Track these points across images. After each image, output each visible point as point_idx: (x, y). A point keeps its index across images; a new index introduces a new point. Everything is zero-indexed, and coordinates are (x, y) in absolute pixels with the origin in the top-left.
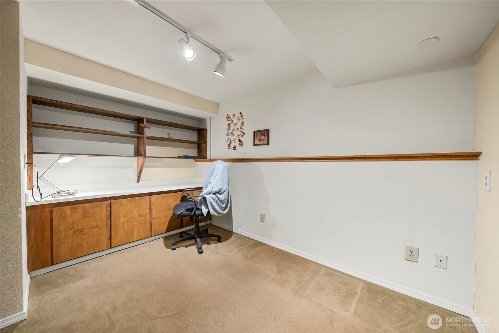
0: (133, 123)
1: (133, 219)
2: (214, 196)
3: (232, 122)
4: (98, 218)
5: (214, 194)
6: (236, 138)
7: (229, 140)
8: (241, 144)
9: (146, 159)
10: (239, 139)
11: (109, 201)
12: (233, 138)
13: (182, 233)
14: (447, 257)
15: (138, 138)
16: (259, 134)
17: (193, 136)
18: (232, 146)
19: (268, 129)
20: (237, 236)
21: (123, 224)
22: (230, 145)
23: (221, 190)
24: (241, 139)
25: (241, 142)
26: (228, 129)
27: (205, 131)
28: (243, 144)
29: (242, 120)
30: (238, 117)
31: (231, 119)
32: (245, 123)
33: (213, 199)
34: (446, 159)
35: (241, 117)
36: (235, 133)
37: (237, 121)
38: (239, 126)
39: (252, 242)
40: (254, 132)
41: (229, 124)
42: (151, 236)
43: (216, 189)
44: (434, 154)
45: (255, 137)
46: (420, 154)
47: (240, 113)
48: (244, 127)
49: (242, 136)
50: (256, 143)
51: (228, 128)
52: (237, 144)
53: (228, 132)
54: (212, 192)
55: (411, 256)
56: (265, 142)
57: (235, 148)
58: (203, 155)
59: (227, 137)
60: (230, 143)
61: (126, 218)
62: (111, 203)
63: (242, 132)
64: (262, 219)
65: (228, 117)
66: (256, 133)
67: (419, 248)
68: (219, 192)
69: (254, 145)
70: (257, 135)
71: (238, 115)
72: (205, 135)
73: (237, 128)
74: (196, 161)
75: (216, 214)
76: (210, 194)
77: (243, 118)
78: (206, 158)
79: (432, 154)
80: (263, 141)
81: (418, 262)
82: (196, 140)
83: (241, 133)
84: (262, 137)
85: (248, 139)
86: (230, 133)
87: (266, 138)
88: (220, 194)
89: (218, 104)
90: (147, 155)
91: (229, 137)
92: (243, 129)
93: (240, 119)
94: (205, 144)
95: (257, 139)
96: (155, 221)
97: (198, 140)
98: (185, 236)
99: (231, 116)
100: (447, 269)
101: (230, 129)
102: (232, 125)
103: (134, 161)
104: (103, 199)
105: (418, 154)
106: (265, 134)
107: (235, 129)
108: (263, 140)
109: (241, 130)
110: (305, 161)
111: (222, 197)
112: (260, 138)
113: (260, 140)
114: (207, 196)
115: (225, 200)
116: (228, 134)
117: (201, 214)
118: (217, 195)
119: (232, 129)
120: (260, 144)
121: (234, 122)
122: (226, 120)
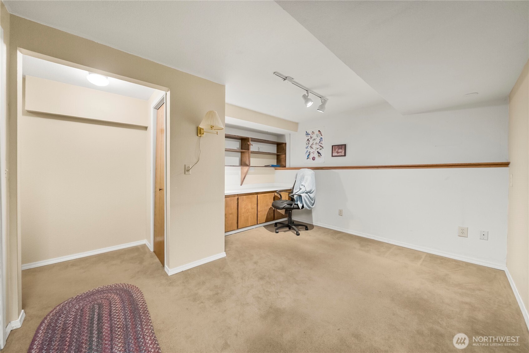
0: (238, 142)
1: (249, 211)
2: (307, 195)
3: (311, 138)
4: (232, 207)
5: (306, 193)
6: (315, 151)
7: (308, 152)
8: (320, 155)
9: (251, 168)
10: (318, 152)
11: (237, 197)
12: (312, 151)
13: (276, 224)
14: (488, 232)
15: (242, 152)
16: (337, 148)
17: (273, 149)
18: (311, 156)
19: (346, 145)
20: (318, 227)
21: (244, 213)
22: (309, 157)
23: (311, 190)
24: (320, 151)
25: (320, 154)
26: (307, 144)
27: (284, 145)
28: (321, 155)
29: (321, 136)
30: (317, 134)
31: (310, 136)
32: (323, 139)
33: (306, 196)
34: (487, 166)
35: (320, 134)
36: (314, 146)
37: (316, 137)
38: (317, 140)
39: (332, 231)
40: (333, 146)
41: (308, 140)
42: (257, 224)
43: (308, 190)
44: (478, 163)
45: (333, 150)
46: (468, 163)
47: (319, 131)
48: (322, 142)
49: (320, 149)
50: (334, 155)
51: (307, 142)
52: (316, 155)
53: (307, 146)
54: (305, 191)
55: (463, 233)
56: (343, 154)
57: (314, 159)
58: (282, 164)
59: (306, 150)
60: (309, 155)
61: (245, 210)
62: (238, 198)
63: (321, 146)
64: (340, 213)
65: (307, 134)
66: (334, 147)
67: (468, 228)
68: (310, 192)
69: (332, 156)
70: (335, 149)
71: (317, 132)
72: (285, 147)
73: (316, 143)
74: (276, 169)
75: (308, 208)
76: (303, 193)
77: (322, 135)
78: (285, 167)
79: (477, 163)
80: (340, 154)
81: (467, 237)
82: (276, 152)
83: (319, 147)
84: (340, 150)
85: (327, 151)
86: (309, 147)
87: (344, 151)
88: (310, 193)
89: (297, 124)
90: (251, 166)
91: (308, 150)
92: (322, 144)
93: (319, 135)
94: (284, 155)
95: (335, 152)
96: (260, 213)
97: (277, 152)
98: (279, 226)
99: (310, 133)
100: (489, 240)
101: (309, 144)
102: (311, 141)
103: (239, 170)
104: (234, 196)
105: (467, 163)
106: (343, 148)
107: (314, 144)
108: (341, 152)
109: (320, 144)
110: (379, 168)
111: (311, 195)
112: (338, 151)
113: (338, 153)
114: (301, 194)
115: (313, 198)
116: (307, 148)
117: (297, 207)
118: (309, 194)
119: (311, 143)
120: (337, 155)
121: (313, 138)
122: (305, 136)
